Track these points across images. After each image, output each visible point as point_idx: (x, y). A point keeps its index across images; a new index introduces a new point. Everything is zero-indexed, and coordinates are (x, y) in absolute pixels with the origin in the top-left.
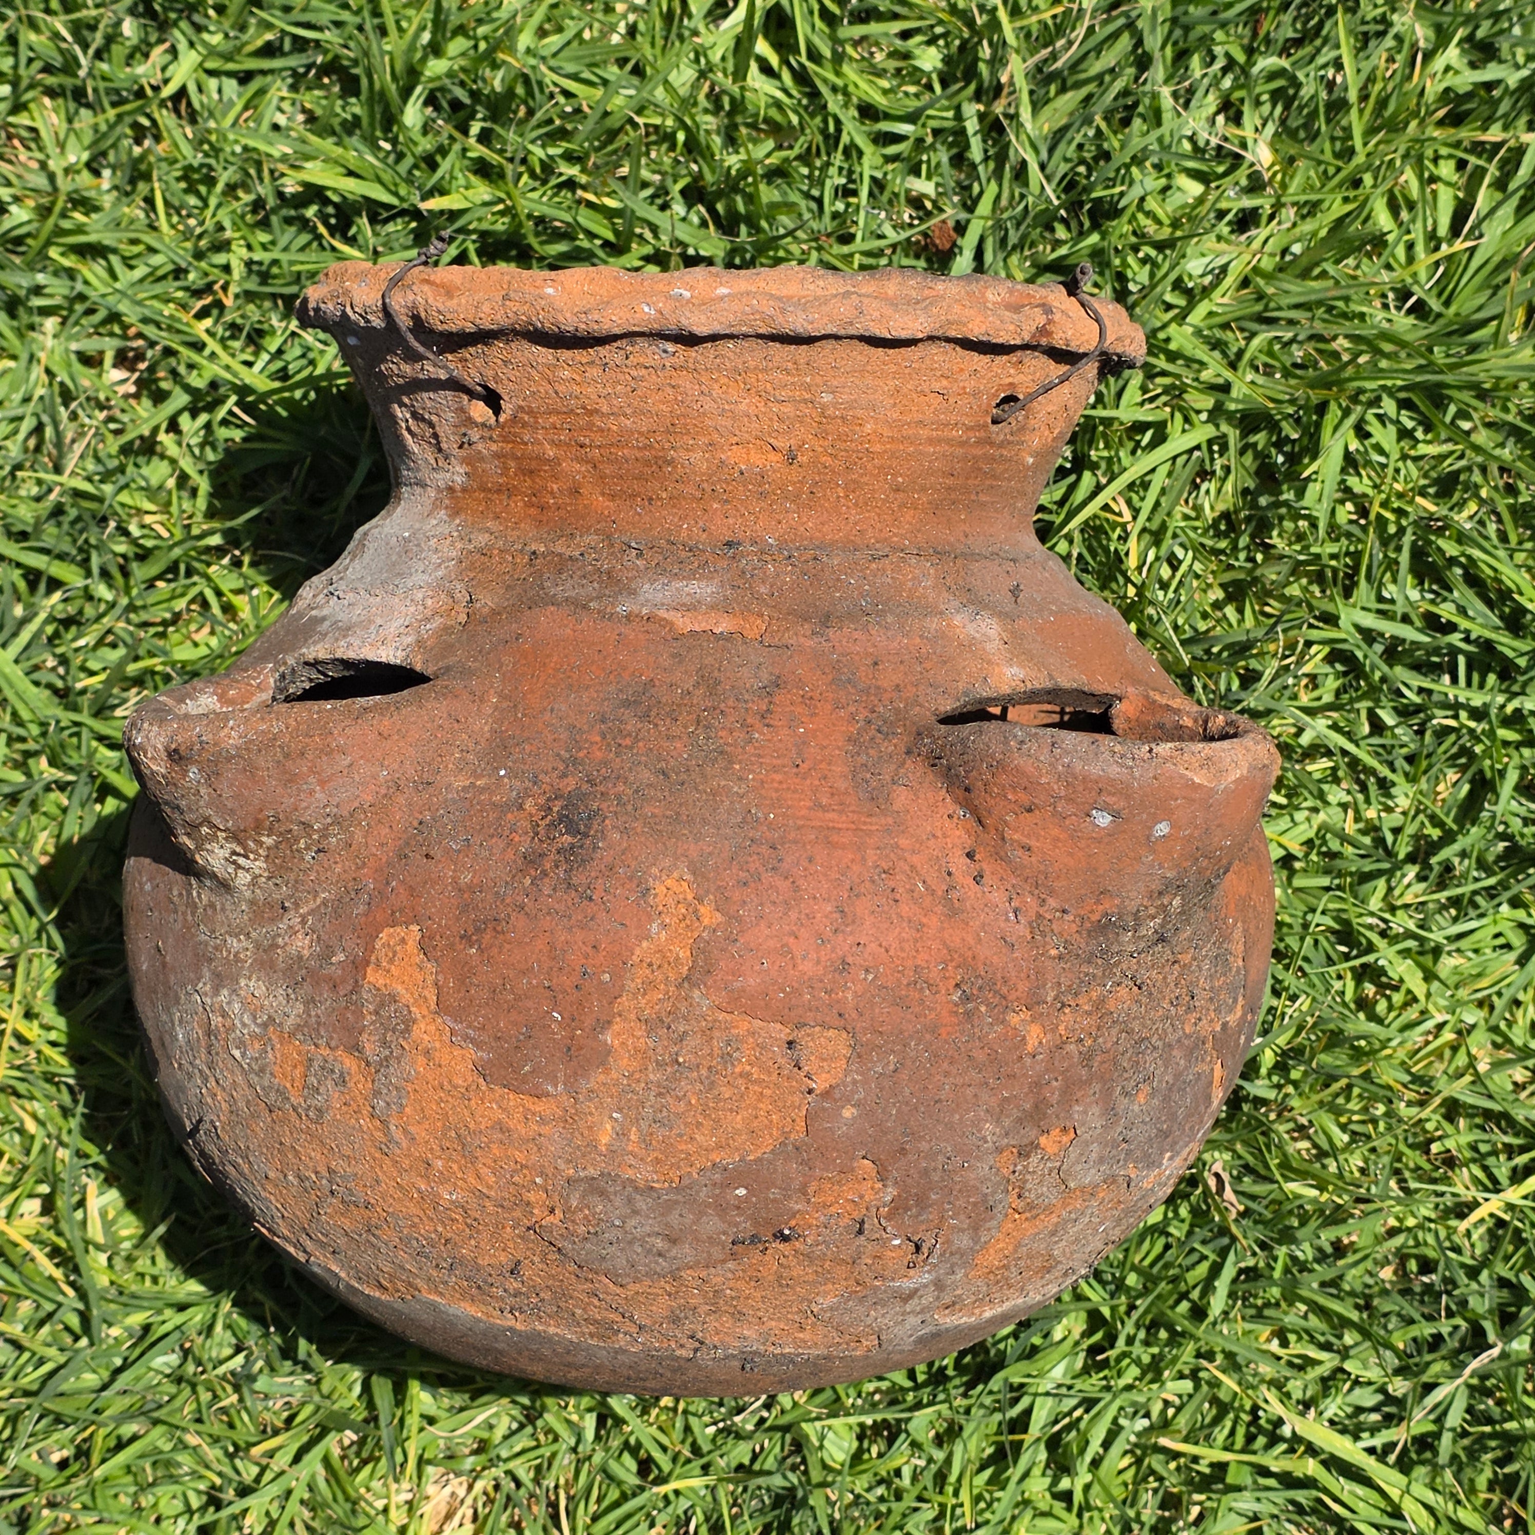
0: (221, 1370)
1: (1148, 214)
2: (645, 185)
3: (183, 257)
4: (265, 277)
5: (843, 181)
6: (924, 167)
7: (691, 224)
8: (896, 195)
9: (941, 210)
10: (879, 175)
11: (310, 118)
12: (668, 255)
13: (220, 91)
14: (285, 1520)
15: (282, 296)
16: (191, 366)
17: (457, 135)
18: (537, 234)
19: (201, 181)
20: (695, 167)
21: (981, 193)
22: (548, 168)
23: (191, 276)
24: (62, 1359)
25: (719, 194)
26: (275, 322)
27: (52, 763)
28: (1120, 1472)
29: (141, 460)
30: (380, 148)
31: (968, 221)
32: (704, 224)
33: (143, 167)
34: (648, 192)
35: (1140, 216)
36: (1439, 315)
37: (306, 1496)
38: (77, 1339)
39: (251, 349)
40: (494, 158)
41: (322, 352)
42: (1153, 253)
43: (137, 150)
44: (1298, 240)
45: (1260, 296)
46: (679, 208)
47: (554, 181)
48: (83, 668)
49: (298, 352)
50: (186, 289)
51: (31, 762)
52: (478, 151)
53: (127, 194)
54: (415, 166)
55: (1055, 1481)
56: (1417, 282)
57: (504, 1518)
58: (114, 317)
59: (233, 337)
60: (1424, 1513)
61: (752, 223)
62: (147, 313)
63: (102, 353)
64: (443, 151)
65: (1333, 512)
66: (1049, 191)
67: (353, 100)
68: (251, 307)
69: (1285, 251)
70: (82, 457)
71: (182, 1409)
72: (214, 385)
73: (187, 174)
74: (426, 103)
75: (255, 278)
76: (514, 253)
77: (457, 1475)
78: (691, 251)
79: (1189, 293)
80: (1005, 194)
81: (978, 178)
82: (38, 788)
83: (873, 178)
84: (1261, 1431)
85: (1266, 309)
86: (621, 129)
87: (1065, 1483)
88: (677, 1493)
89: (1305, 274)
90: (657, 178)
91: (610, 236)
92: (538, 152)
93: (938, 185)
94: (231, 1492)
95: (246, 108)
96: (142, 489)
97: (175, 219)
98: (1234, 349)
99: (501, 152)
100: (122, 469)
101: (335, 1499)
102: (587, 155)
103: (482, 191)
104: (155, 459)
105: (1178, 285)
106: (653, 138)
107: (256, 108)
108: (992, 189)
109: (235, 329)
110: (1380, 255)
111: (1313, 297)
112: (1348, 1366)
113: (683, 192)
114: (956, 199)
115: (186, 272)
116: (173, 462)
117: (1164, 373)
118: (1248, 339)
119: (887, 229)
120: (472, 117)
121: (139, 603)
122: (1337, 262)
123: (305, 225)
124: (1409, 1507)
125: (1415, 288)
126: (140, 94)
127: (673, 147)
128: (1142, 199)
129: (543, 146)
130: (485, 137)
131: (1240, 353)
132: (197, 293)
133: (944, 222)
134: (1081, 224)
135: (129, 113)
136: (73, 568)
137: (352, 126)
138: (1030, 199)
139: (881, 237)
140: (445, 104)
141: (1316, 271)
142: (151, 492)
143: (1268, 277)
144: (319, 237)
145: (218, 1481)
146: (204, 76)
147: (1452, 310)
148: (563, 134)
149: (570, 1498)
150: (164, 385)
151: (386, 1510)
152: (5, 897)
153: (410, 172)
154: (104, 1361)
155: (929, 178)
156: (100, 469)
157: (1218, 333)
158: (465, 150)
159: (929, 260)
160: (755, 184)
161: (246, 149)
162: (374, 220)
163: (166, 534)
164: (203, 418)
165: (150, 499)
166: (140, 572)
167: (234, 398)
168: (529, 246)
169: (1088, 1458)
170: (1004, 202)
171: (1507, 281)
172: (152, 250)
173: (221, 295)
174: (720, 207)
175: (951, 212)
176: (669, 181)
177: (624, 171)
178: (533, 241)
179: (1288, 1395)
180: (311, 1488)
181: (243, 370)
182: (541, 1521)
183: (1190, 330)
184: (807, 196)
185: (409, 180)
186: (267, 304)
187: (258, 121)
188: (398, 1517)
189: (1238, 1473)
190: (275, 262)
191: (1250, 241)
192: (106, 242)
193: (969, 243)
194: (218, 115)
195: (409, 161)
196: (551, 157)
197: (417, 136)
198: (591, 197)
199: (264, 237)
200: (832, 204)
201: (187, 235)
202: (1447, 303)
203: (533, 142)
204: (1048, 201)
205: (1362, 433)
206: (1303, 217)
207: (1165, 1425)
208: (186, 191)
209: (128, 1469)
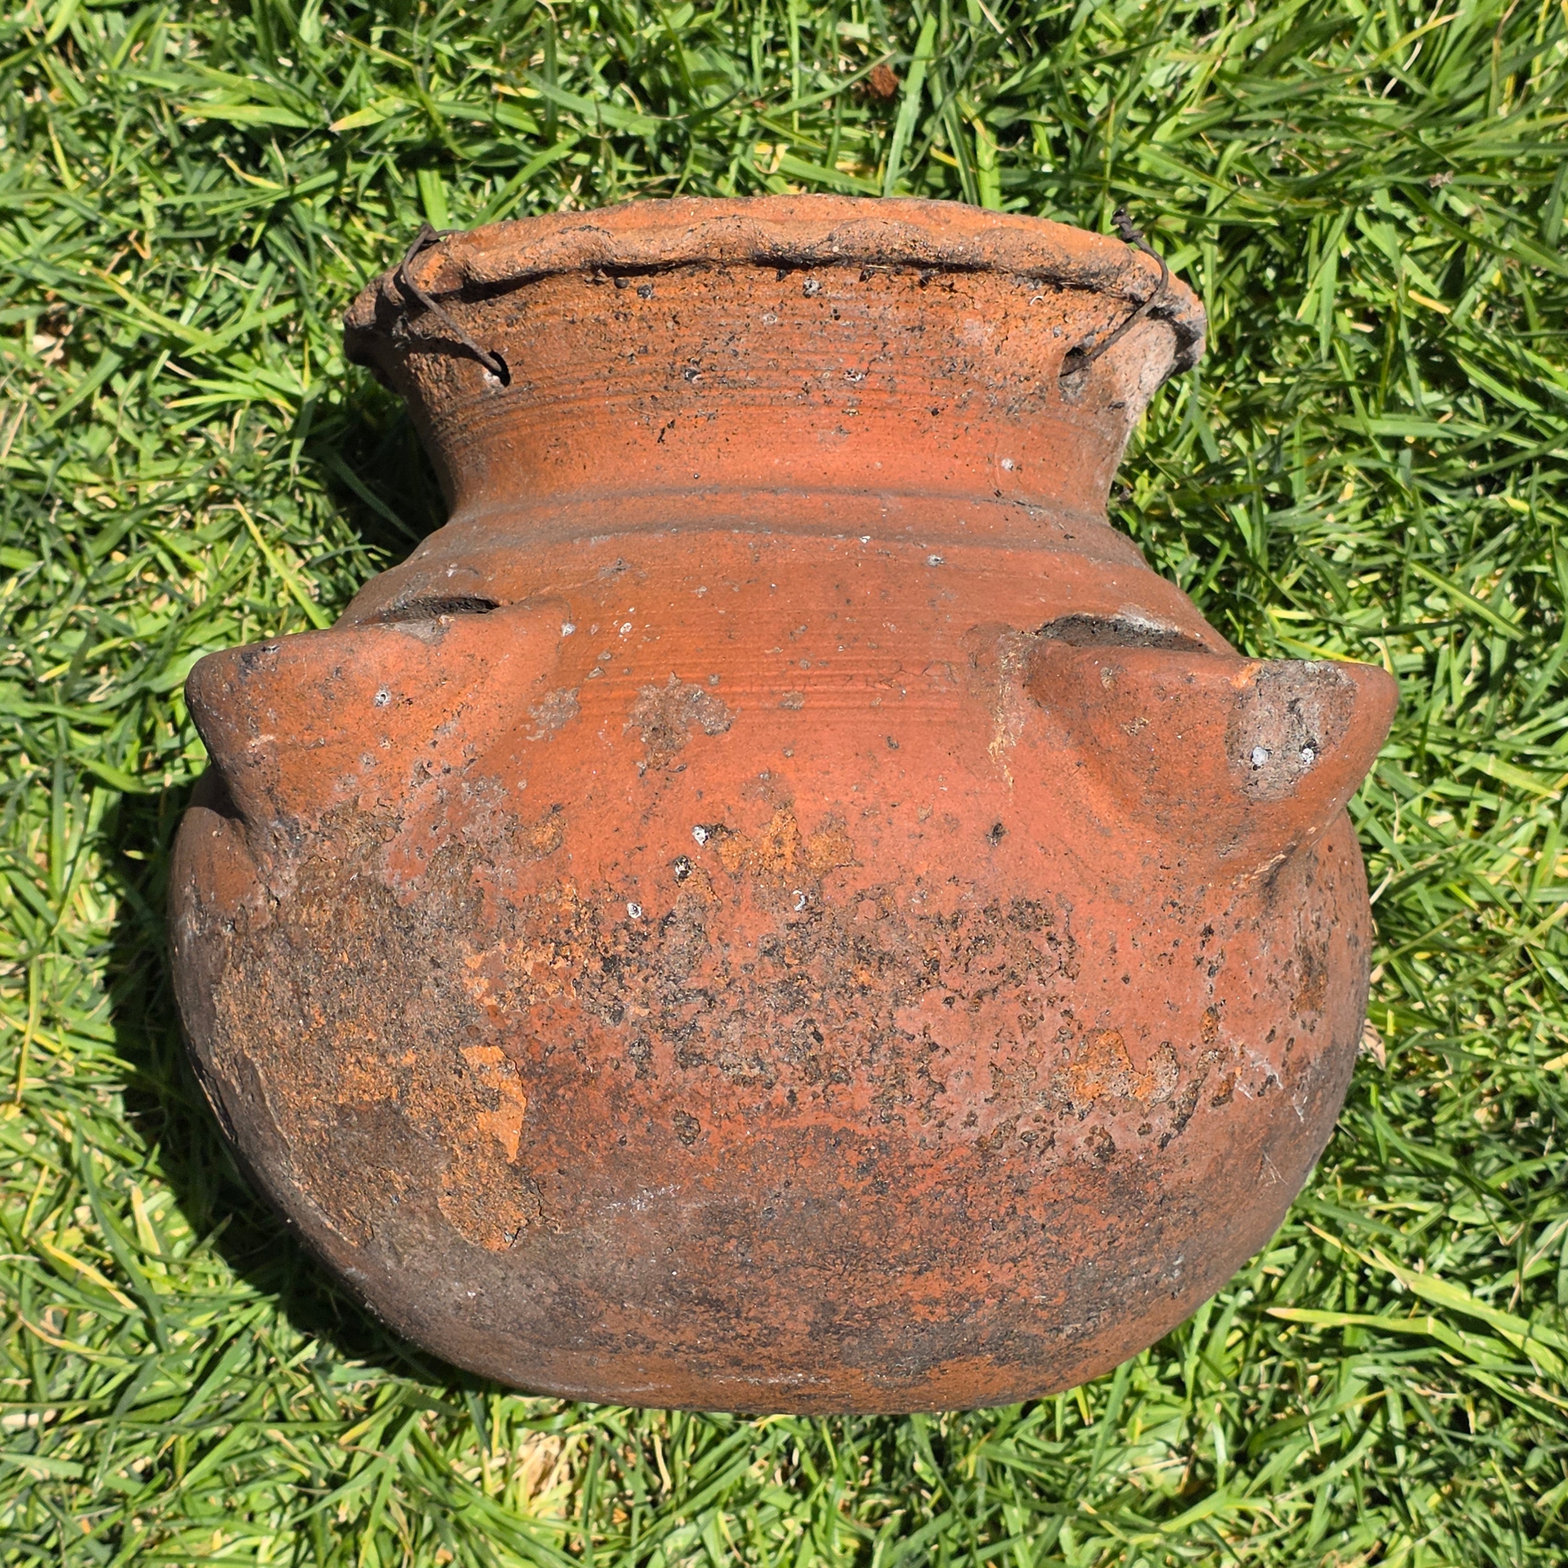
0: (295, 1361)
1: (1100, 28)
2: (563, 69)
3: (91, 209)
4: (179, 221)
5: (770, 34)
6: (854, 9)
7: (616, 105)
8: (828, 42)
9: (879, 54)
10: (807, 24)
11: (205, 43)
12: (596, 142)
13: (106, 28)
14: (379, 1503)
15: (201, 239)
16: (117, 324)
17: (359, 44)
18: (456, 136)
19: (100, 127)
20: (612, 42)
21: (919, 29)
22: (459, 65)
23: (104, 229)
24: (132, 1368)
25: (642, 69)
26: (197, 266)
27: (33, 760)
28: (1229, 1349)
29: (79, 429)
30: (280, 66)
31: (908, 64)
32: (629, 102)
33: (38, 120)
34: (566, 77)
35: (1091, 32)
36: (1421, 98)
37: (398, 1476)
38: (144, 1345)
39: (175, 297)
40: (401, 62)
41: (249, 292)
42: (1109, 70)
43: (29, 102)
44: (1262, 35)
45: (1229, 101)
46: (601, 89)
47: (467, 80)
48: (47, 657)
49: (224, 294)
50: (100, 243)
51: (11, 761)
52: (381, 56)
53: (26, 150)
54: (320, 82)
55: (1163, 1367)
56: (1394, 64)
57: (601, 1473)
58: (30, 283)
59: (155, 286)
60: (1551, 1356)
61: (679, 93)
62: (63, 275)
63: (22, 322)
64: (348, 63)
65: (1334, 321)
66: (991, 17)
67: (245, 20)
68: (170, 254)
69: (1249, 49)
70: (17, 436)
71: (260, 1404)
72: (143, 341)
73: (84, 120)
74: (322, 12)
75: (170, 223)
76: (434, 160)
77: (548, 1434)
78: (620, 133)
79: (1153, 108)
80: (945, 27)
81: (913, 12)
82: (20, 788)
83: (802, 30)
84: (1372, 1291)
85: (1237, 113)
86: (530, 13)
87: (1174, 1369)
88: (775, 1426)
89: (1274, 71)
90: (574, 59)
91: (533, 129)
92: (446, 49)
93: (871, 26)
94: (322, 1483)
95: (136, 41)
96: (82, 460)
97: (78, 170)
98: (1208, 161)
99: (407, 55)
100: (60, 443)
101: (427, 1476)
102: (498, 45)
103: (395, 101)
104: (93, 427)
105: (1141, 102)
106: (564, 16)
107: (145, 40)
108: (930, 23)
109: (157, 280)
110: (1351, 39)
111: (1285, 95)
112: (1453, 1214)
113: (604, 72)
114: (892, 39)
115: (97, 224)
116: (112, 427)
117: (1135, 197)
118: (1222, 150)
119: (824, 81)
120: (372, 21)
121: (96, 581)
122: (1307, 54)
123: (212, 157)
124: (1534, 1351)
125: (1393, 71)
126: (24, 43)
127: (587, 23)
128: (1091, 15)
129: (451, 42)
130: (388, 42)
131: (1215, 165)
132: (112, 246)
133: (882, 66)
134: (1029, 50)
135: (15, 65)
136: (24, 553)
137: (246, 48)
138: (972, 30)
139: (819, 89)
140: (341, 11)
141: (1285, 67)
142: (93, 463)
143: (1236, 80)
144: (229, 171)
145: (307, 1473)
146: (86, 14)
147: (1435, 88)
148: (471, 26)
149: (666, 1442)
150: (92, 347)
151: (480, 1478)
152: (5, 902)
153: (315, 90)
154: (174, 1365)
155: (861, 19)
156: (38, 444)
157: (1188, 145)
158: (368, 58)
159: (872, 109)
160: (678, 52)
161: (141, 85)
162: (284, 145)
163: (112, 505)
164: (137, 377)
165: (93, 469)
166: (92, 548)
167: (166, 353)
168: (450, 151)
169: (1196, 1341)
170: (944, 36)
171: (1490, 51)
172: (59, 207)
173: (136, 246)
174: (644, 81)
175: (890, 54)
176: (588, 63)
177: (539, 57)
178: (453, 145)
179: (1395, 1251)
180: (402, 1467)
181: (169, 323)
182: (639, 1471)
183: (1158, 148)
184: (735, 56)
185: (316, 98)
186: (186, 248)
187: (150, 54)
188: (493, 1484)
189: (1354, 1335)
190: (187, 205)
191: (1210, 43)
192: (12, 205)
193: (912, 87)
194: (107, 55)
195: (311, 79)
196: (460, 53)
197: (317, 50)
198: (508, 90)
199: (172, 178)
200: (762, 60)
201: (92, 185)
202: (1429, 82)
203: (439, 39)
204: (992, 30)
205: (1353, 233)
206: (1265, 10)
207: (1270, 1296)
208: (85, 138)
209: (215, 1473)
